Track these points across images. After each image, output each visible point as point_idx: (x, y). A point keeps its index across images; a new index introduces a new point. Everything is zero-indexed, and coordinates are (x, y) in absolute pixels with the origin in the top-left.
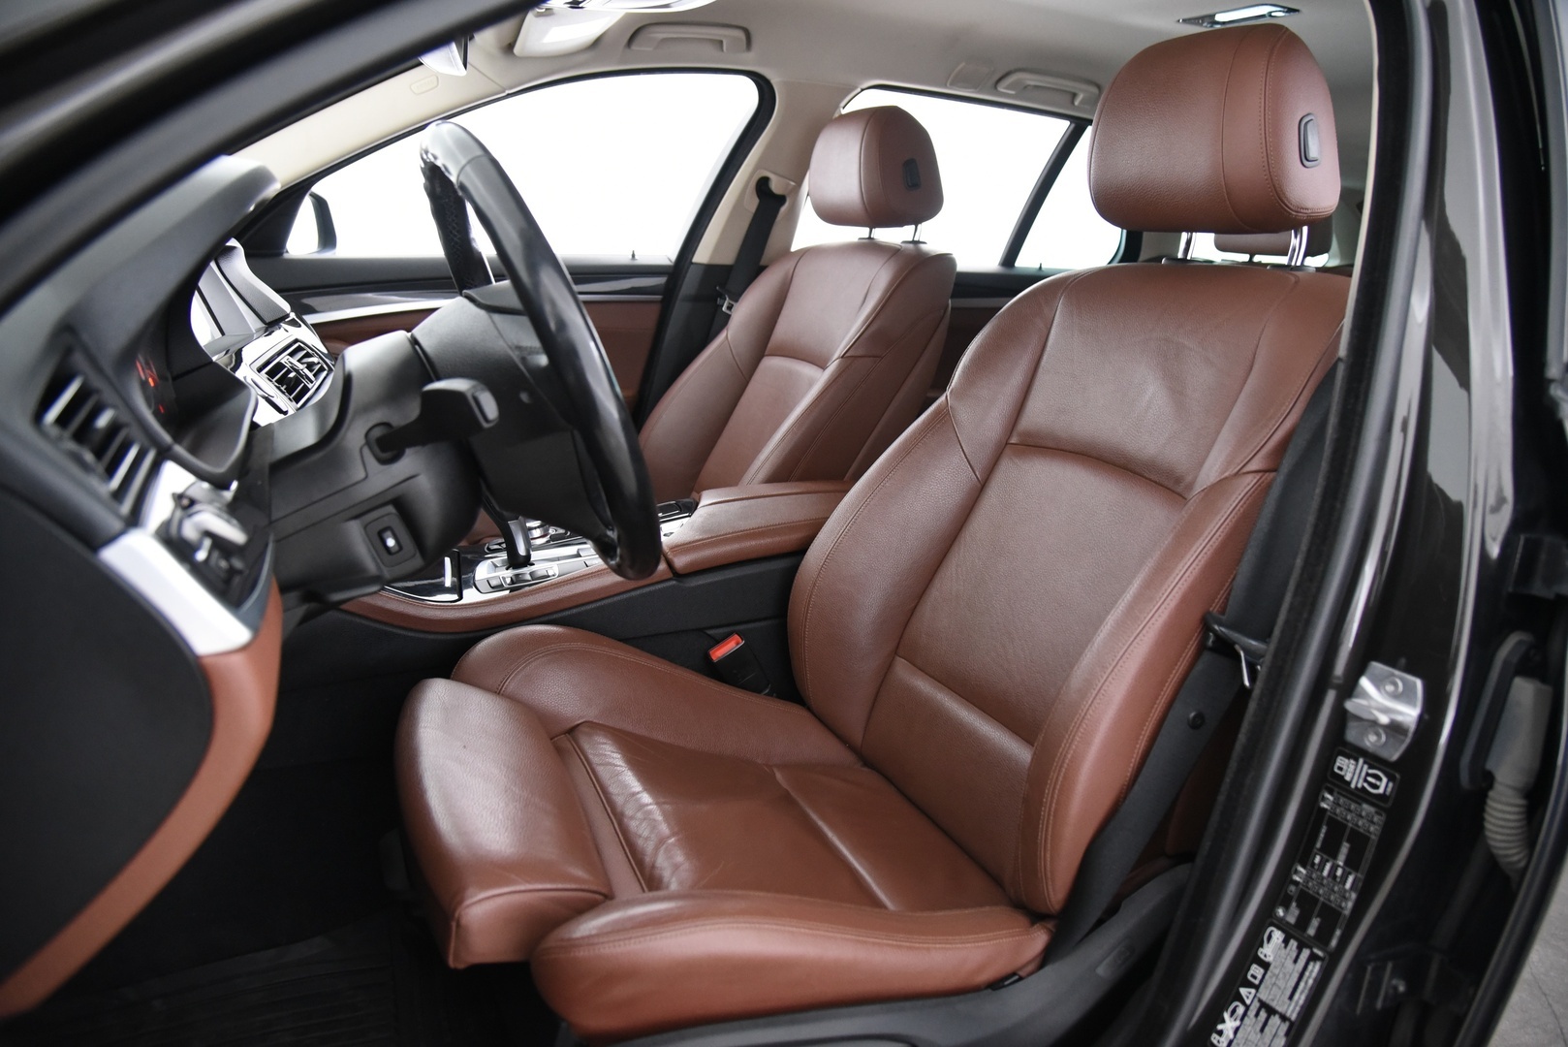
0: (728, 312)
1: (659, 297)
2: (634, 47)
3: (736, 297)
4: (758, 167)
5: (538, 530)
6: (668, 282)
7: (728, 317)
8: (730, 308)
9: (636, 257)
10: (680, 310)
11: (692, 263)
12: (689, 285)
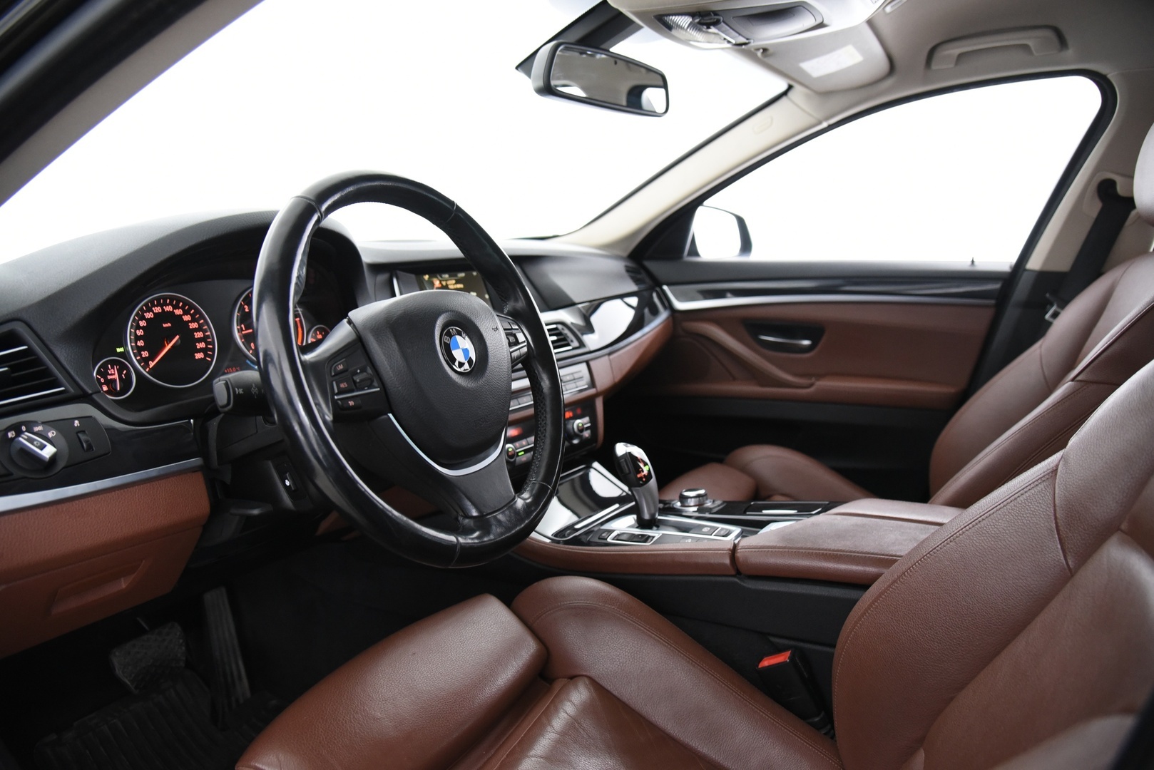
0: (1051, 320)
1: (993, 302)
2: (934, 67)
3: (1064, 304)
4: (1098, 169)
5: (693, 499)
6: (1002, 287)
7: (1049, 324)
8: (1055, 315)
9: (976, 263)
10: (1011, 314)
11: (1025, 270)
12: (1021, 290)
